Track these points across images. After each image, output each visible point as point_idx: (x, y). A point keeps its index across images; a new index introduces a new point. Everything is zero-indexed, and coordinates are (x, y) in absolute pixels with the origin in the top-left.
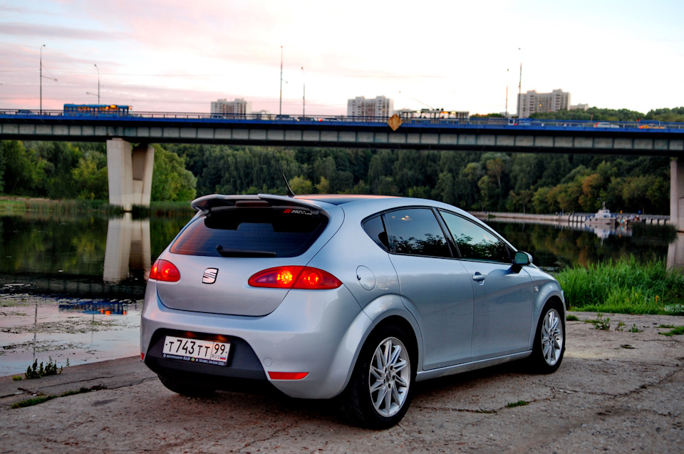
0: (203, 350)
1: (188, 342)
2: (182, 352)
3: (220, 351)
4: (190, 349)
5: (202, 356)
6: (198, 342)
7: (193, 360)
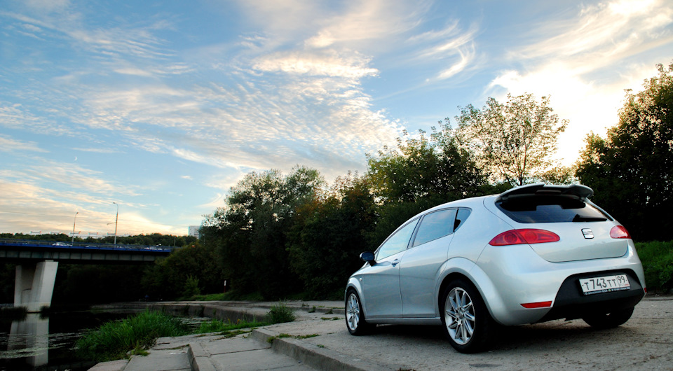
0: (612, 282)
1: (600, 280)
2: (598, 288)
3: (622, 281)
4: (602, 284)
5: (613, 287)
6: (606, 278)
7: (610, 291)
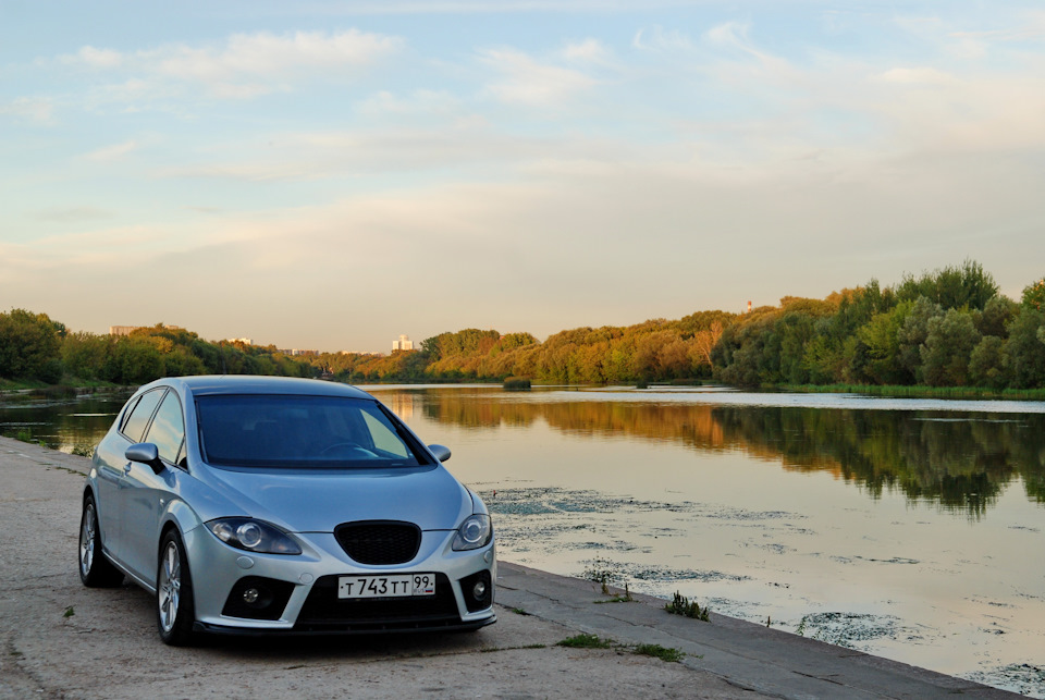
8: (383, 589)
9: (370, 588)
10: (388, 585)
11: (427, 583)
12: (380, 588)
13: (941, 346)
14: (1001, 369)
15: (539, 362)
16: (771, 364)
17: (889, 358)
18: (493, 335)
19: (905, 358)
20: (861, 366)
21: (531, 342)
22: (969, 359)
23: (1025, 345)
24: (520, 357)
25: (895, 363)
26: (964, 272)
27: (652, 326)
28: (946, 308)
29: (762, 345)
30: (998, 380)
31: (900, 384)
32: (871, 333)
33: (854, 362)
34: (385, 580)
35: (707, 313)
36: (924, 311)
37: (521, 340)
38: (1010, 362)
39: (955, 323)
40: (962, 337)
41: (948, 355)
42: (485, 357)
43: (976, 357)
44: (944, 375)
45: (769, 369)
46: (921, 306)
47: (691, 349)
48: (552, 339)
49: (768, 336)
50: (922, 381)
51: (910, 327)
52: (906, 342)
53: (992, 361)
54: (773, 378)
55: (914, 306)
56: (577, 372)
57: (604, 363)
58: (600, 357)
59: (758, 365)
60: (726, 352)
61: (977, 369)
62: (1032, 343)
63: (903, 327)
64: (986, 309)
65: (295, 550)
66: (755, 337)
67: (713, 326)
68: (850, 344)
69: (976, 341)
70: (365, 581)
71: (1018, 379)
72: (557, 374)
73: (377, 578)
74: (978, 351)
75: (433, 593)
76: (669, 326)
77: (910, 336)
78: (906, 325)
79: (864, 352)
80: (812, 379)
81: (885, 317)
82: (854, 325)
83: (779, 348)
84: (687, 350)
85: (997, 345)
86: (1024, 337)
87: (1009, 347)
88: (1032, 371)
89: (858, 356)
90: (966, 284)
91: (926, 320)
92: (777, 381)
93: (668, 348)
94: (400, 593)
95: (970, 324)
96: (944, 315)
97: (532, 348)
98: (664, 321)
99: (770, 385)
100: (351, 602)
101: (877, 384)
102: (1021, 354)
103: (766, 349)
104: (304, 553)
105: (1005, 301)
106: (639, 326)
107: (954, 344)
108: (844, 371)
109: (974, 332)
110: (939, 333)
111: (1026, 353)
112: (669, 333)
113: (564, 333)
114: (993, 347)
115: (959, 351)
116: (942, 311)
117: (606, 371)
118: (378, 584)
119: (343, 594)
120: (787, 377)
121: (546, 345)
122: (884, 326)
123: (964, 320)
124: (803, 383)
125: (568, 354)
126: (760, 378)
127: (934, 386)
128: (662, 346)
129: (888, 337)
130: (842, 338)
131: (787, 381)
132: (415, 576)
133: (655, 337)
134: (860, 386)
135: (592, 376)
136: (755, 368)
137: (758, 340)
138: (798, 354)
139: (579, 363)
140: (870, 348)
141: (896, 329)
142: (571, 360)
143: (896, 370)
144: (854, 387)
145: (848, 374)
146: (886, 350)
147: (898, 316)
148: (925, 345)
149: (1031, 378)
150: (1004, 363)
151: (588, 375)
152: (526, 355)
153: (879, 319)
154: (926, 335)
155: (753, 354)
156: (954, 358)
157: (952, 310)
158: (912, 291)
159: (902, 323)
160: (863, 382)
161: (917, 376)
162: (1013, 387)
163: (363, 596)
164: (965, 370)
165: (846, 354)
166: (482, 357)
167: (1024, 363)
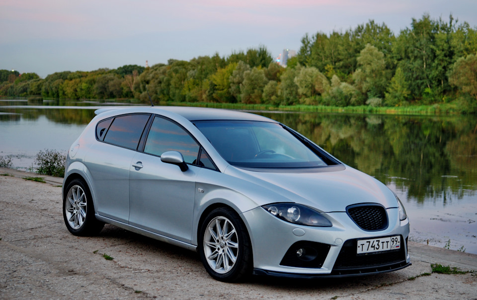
8: (378, 247)
9: (372, 247)
10: (380, 244)
11: (397, 241)
12: (376, 246)
13: (250, 85)
14: (277, 96)
15: (43, 88)
16: (165, 92)
17: (225, 90)
18: (16, 73)
19: (233, 90)
20: (212, 94)
21: (37, 78)
22: (262, 91)
23: (289, 85)
24: (32, 85)
25: (228, 93)
26: (259, 50)
27: (102, 72)
28: (252, 67)
29: (160, 82)
30: (276, 101)
31: (230, 102)
32: (217, 78)
33: (209, 92)
34: (379, 241)
35: (130, 66)
36: (242, 68)
37: (32, 76)
38: (281, 93)
39: (257, 74)
40: (259, 81)
41: (253, 89)
42: (12, 84)
43: (266, 91)
44: (251, 99)
45: (164, 94)
46: (240, 66)
47: (123, 83)
48: (49, 77)
49: (163, 79)
50: (241, 101)
51: (236, 76)
52: (234, 83)
53: (273, 93)
54: (166, 99)
55: (237, 66)
56: (64, 94)
57: (78, 90)
58: (76, 86)
59: (158, 92)
60: (141, 86)
61: (266, 96)
62: (292, 84)
63: (232, 75)
64: (269, 68)
65: (328, 224)
66: (157, 79)
67: (133, 72)
68: (206, 83)
69: (266, 83)
70: (369, 242)
71: (285, 101)
72: (53, 95)
73: (375, 240)
74: (267, 88)
75: (399, 248)
76: (110, 72)
77: (236, 80)
78: (234, 75)
79: (214, 87)
80: (187, 99)
81: (224, 70)
82: (207, 74)
83: (169, 85)
84: (120, 84)
85: (276, 85)
86: (288, 81)
87: (282, 86)
88: (291, 98)
89: (211, 89)
90: (260, 55)
91: (243, 72)
92: (168, 100)
93: (111, 83)
94: (385, 249)
95: (263, 75)
96: (251, 70)
97: (39, 81)
98: (108, 69)
99: (164, 102)
100: (363, 256)
101: (219, 102)
102: (286, 89)
103: (163, 85)
104: (334, 225)
105: (277, 65)
106: (96, 71)
107: (255, 84)
108: (204, 96)
109: (265, 79)
110: (249, 79)
111: (289, 89)
112: (111, 76)
113: (56, 74)
114: (274, 86)
115: (258, 87)
116: (250, 69)
117: (79, 93)
118: (376, 243)
119: (359, 251)
120: (173, 98)
121: (47, 79)
122: (224, 75)
123: (260, 73)
124: (182, 101)
125: (59, 85)
126: (159, 99)
127: (246, 103)
128: (108, 81)
129: (225, 80)
130: (201, 79)
131: (173, 100)
132: (392, 238)
133: (104, 77)
134: (212, 103)
135: (72, 96)
136: (156, 93)
137: (159, 80)
138: (179, 87)
139: (64, 89)
140: (216, 85)
141: (229, 76)
142: (60, 88)
143: (228, 96)
144: (209, 104)
145: (206, 98)
146: (224, 86)
147: (230, 70)
148: (242, 85)
149: (290, 101)
150: (279, 94)
151: (69, 95)
152: (35, 84)
153: (220, 71)
154: (243, 79)
155: (156, 87)
156: (256, 91)
157: (255, 68)
158: (236, 58)
159: (231, 74)
160: (213, 101)
161: (238, 99)
162: (283, 105)
163: (369, 251)
164: (261, 96)
165: (204, 88)
166: (10, 85)
167: (287, 94)
